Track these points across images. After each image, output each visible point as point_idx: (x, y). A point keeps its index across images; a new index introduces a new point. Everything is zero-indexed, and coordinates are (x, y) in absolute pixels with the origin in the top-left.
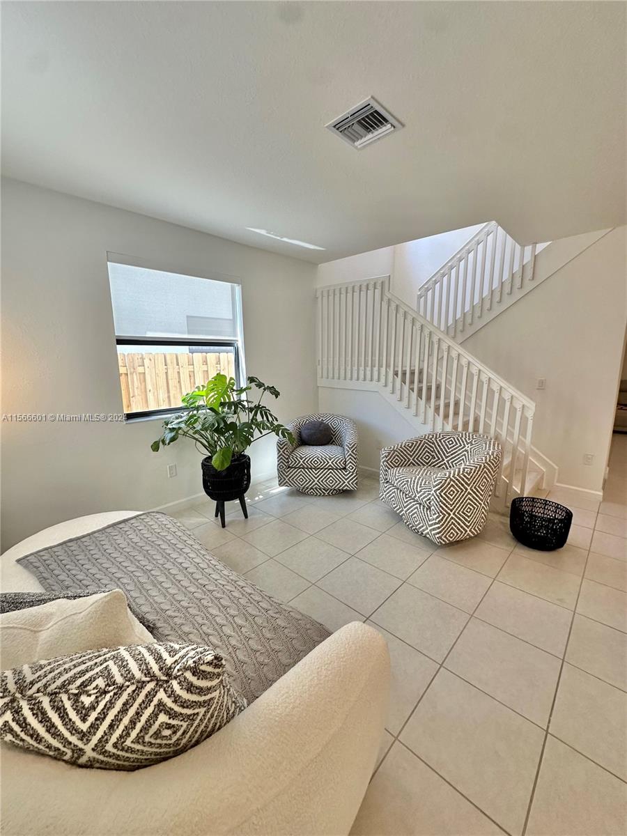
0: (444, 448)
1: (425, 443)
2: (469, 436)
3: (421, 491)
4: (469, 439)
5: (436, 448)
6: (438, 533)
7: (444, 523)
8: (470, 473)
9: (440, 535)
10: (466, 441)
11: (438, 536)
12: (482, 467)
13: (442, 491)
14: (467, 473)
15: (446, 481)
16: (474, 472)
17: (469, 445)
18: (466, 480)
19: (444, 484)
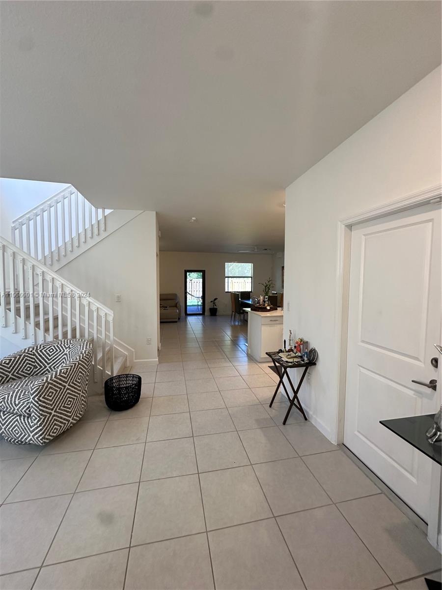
0: (46, 356)
1: (25, 356)
2: (67, 342)
3: (19, 403)
4: (67, 345)
5: (38, 358)
6: (41, 435)
7: (46, 423)
8: (67, 372)
9: (43, 436)
10: (65, 347)
11: (41, 438)
12: (77, 364)
13: (40, 396)
14: (63, 373)
15: (43, 386)
16: (70, 371)
17: (68, 349)
18: (64, 379)
19: (42, 388)
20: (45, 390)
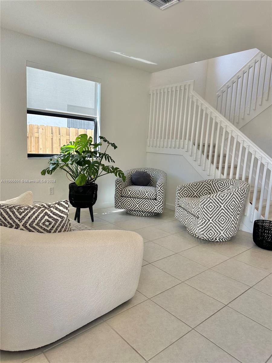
20: (208, 202)
